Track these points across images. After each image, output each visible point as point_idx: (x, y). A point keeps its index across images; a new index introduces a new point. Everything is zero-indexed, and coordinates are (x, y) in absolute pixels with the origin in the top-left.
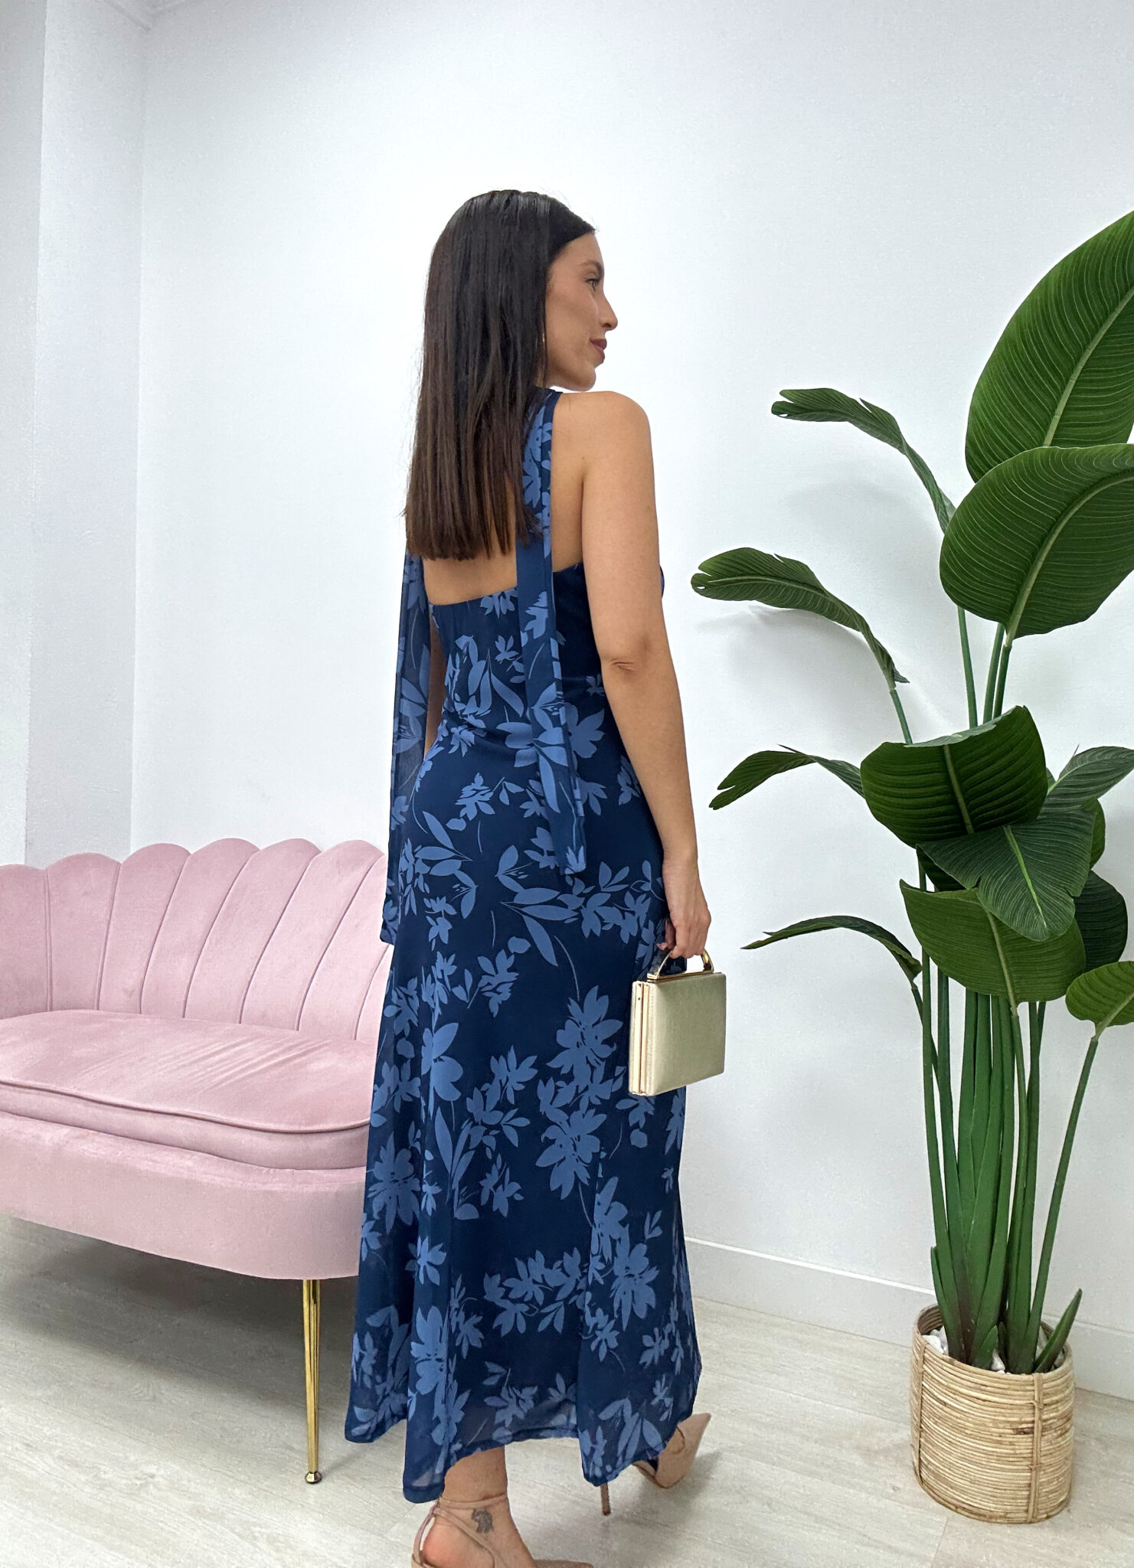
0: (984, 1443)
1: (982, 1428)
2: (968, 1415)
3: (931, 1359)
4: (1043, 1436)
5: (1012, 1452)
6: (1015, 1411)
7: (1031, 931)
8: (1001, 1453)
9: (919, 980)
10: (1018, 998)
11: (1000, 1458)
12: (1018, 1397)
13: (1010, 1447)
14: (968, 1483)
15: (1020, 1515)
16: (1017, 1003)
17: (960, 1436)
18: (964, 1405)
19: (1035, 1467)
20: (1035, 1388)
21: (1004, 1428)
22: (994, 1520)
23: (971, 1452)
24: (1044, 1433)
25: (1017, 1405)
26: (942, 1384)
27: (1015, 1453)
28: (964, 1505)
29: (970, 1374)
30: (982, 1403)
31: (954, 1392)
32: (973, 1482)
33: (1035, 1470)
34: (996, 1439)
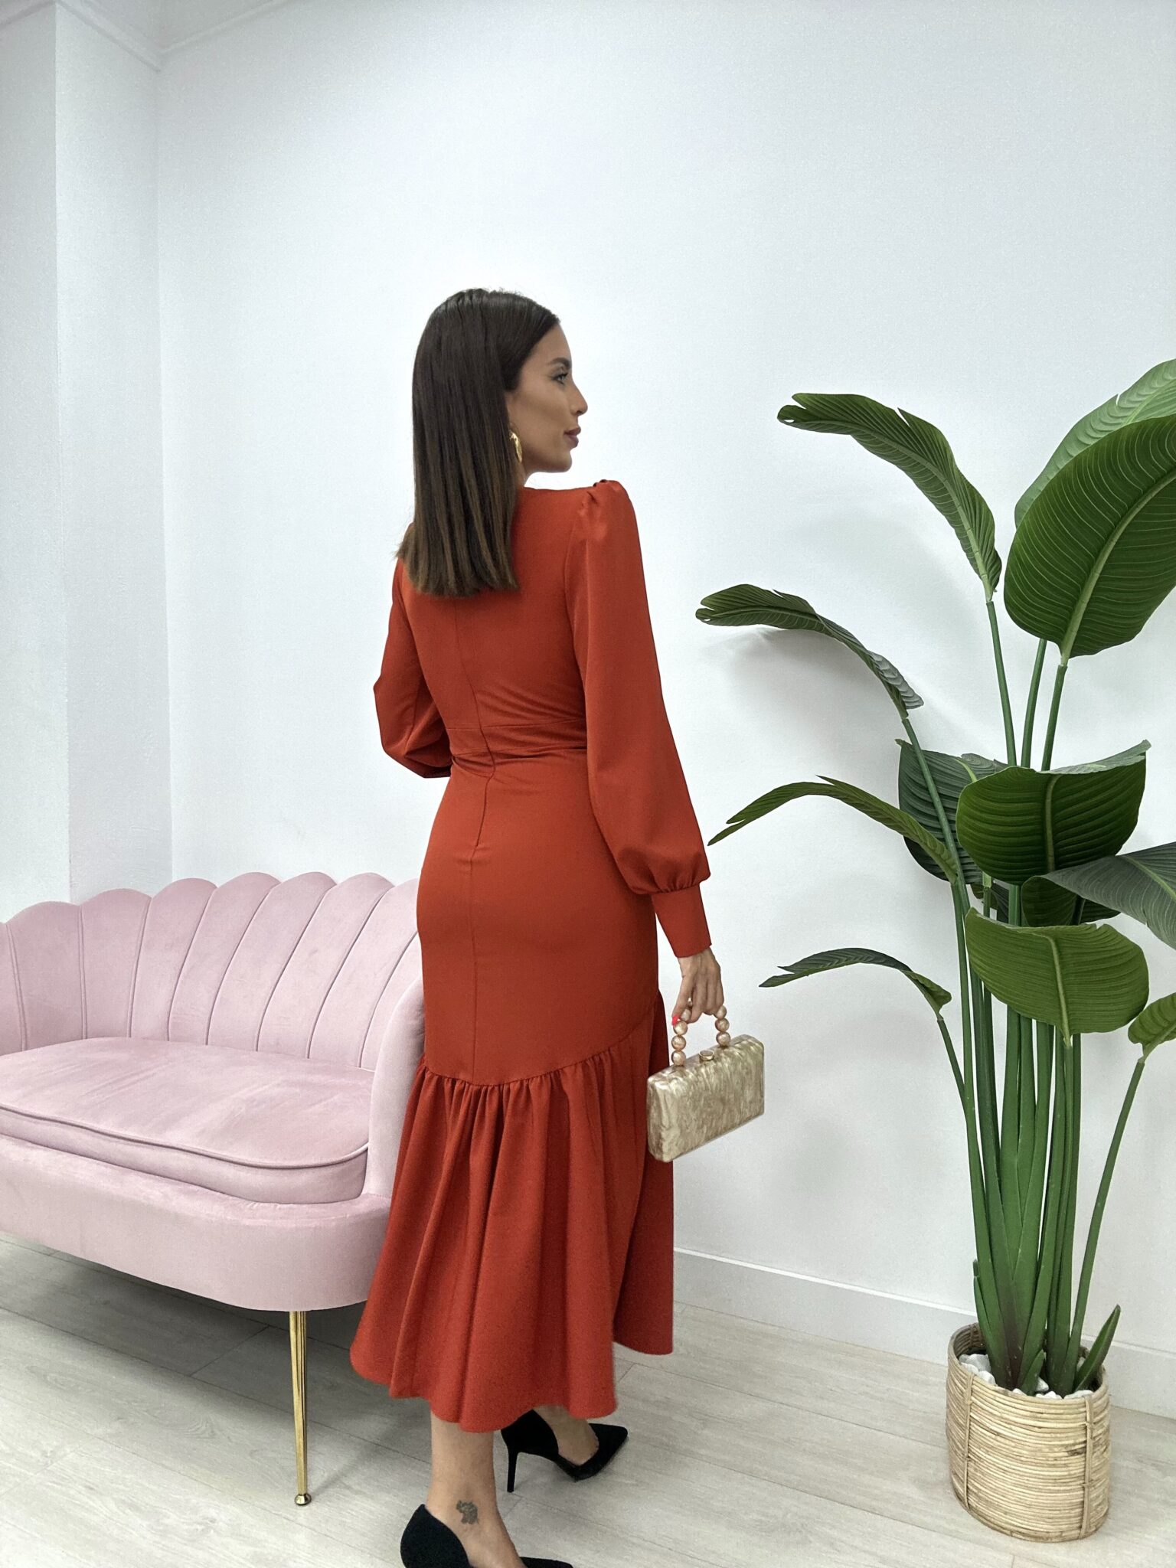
0: (1038, 1468)
1: (1038, 1454)
2: (1023, 1443)
3: (982, 1391)
4: (1094, 1453)
5: (1066, 1473)
6: (1067, 1434)
8: (1054, 1476)
11: (1055, 1480)
12: (1073, 1421)
13: (1063, 1469)
14: (1024, 1508)
15: (1073, 1532)
17: (1016, 1464)
18: (1018, 1433)
19: (1086, 1482)
20: (1087, 1409)
21: (1059, 1451)
22: (1049, 1540)
23: (1026, 1478)
24: (1096, 1450)
25: (1072, 1428)
26: (995, 1415)
27: (1069, 1475)
28: (1021, 1530)
29: (1026, 1403)
30: (1040, 1430)
31: (1008, 1422)
32: (1030, 1506)
33: (1088, 1487)
34: (1052, 1463)
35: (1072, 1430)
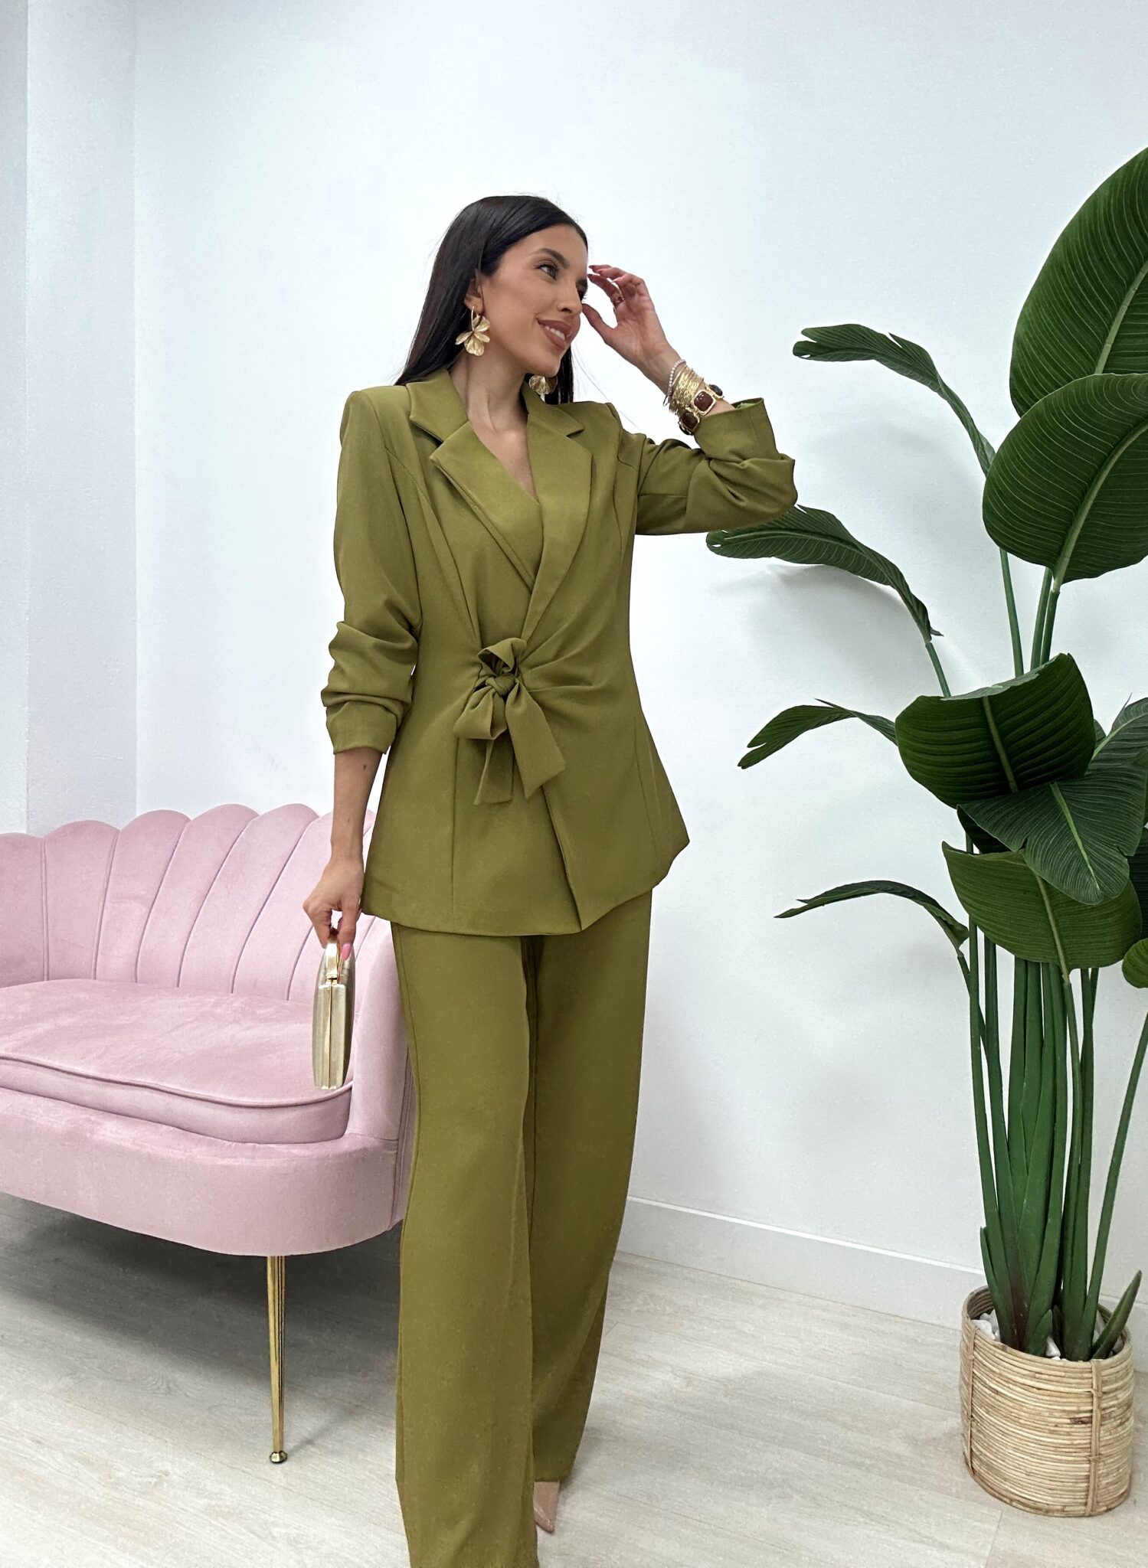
0: (1040, 1433)
1: (1038, 1418)
2: (1024, 1404)
3: (980, 1344)
4: (1101, 1425)
5: (1070, 1442)
6: (1072, 1400)
7: (1083, 894)
8: (1058, 1443)
9: (965, 948)
10: (1070, 964)
11: (1057, 1448)
12: (1076, 1385)
13: (1068, 1437)
14: (1023, 1475)
15: (1076, 1508)
16: (1069, 971)
17: (1014, 1426)
18: (1016, 1394)
19: (1095, 1458)
20: (1094, 1375)
21: (1060, 1418)
22: (1050, 1514)
23: (1026, 1443)
24: (1103, 1423)
25: (1075, 1393)
26: (994, 1372)
27: (1072, 1444)
28: (1019, 1498)
29: (1024, 1361)
30: (1037, 1391)
31: (1007, 1380)
32: (1028, 1474)
33: (1095, 1461)
34: (1052, 1428)
35: (1073, 1395)
